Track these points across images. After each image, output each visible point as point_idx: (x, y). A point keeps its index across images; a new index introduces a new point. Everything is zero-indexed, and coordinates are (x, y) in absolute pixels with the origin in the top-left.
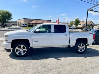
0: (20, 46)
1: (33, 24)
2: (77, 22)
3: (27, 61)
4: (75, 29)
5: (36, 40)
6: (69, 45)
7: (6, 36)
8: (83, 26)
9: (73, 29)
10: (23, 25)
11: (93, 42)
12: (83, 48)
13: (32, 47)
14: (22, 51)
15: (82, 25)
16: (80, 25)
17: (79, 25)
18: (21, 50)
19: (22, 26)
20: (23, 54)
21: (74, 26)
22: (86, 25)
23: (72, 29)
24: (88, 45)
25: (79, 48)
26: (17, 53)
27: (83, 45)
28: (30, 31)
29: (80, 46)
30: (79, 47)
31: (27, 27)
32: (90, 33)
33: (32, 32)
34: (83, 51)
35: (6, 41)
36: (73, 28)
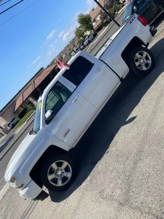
0: (52, 168)
1: (21, 106)
2: (86, 21)
3: (88, 179)
4: (95, 35)
5: (64, 133)
6: (121, 79)
7: (13, 180)
8: (101, 18)
9: (92, 40)
10: (11, 126)
11: (151, 31)
12: (147, 58)
13: (70, 148)
14: (63, 173)
15: (98, 18)
16: (95, 21)
17: (94, 24)
18: (59, 173)
19: (9, 128)
20: (69, 175)
21: (88, 33)
22: (103, 11)
23: (90, 42)
24: (148, 44)
25: (140, 65)
26: (60, 184)
27: (141, 54)
28: (39, 129)
29: (137, 60)
30: (137, 64)
31: (18, 121)
32: (131, 22)
33: (43, 126)
34: (150, 62)
35: (22, 186)
36: (90, 39)
